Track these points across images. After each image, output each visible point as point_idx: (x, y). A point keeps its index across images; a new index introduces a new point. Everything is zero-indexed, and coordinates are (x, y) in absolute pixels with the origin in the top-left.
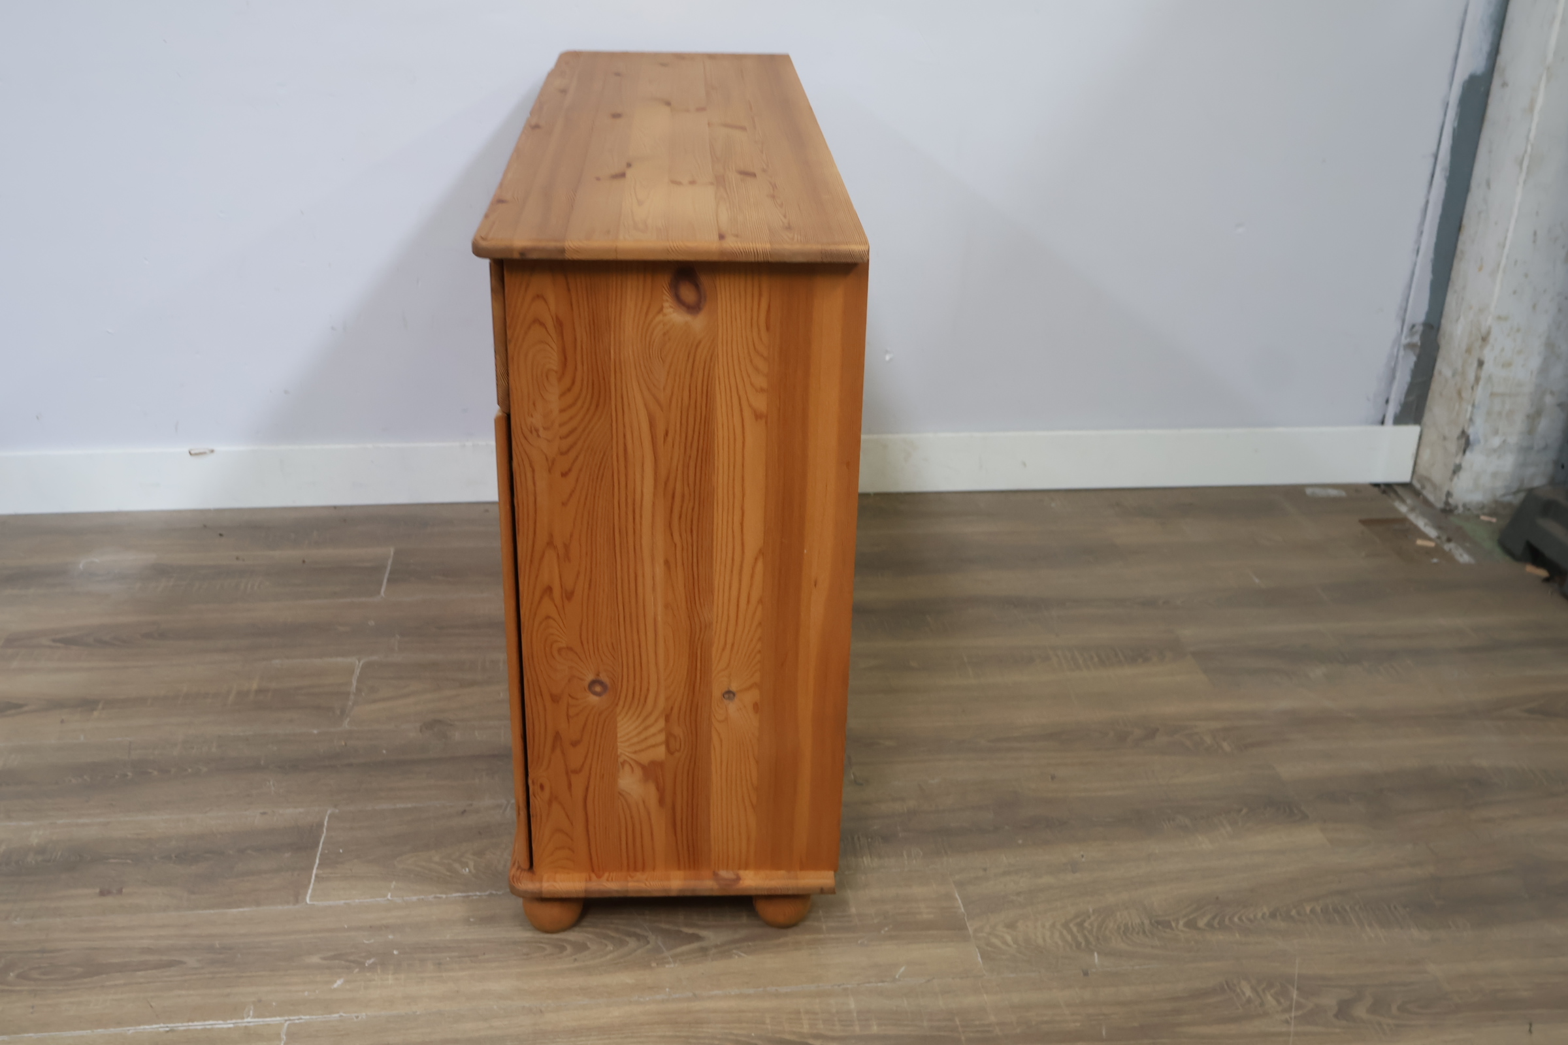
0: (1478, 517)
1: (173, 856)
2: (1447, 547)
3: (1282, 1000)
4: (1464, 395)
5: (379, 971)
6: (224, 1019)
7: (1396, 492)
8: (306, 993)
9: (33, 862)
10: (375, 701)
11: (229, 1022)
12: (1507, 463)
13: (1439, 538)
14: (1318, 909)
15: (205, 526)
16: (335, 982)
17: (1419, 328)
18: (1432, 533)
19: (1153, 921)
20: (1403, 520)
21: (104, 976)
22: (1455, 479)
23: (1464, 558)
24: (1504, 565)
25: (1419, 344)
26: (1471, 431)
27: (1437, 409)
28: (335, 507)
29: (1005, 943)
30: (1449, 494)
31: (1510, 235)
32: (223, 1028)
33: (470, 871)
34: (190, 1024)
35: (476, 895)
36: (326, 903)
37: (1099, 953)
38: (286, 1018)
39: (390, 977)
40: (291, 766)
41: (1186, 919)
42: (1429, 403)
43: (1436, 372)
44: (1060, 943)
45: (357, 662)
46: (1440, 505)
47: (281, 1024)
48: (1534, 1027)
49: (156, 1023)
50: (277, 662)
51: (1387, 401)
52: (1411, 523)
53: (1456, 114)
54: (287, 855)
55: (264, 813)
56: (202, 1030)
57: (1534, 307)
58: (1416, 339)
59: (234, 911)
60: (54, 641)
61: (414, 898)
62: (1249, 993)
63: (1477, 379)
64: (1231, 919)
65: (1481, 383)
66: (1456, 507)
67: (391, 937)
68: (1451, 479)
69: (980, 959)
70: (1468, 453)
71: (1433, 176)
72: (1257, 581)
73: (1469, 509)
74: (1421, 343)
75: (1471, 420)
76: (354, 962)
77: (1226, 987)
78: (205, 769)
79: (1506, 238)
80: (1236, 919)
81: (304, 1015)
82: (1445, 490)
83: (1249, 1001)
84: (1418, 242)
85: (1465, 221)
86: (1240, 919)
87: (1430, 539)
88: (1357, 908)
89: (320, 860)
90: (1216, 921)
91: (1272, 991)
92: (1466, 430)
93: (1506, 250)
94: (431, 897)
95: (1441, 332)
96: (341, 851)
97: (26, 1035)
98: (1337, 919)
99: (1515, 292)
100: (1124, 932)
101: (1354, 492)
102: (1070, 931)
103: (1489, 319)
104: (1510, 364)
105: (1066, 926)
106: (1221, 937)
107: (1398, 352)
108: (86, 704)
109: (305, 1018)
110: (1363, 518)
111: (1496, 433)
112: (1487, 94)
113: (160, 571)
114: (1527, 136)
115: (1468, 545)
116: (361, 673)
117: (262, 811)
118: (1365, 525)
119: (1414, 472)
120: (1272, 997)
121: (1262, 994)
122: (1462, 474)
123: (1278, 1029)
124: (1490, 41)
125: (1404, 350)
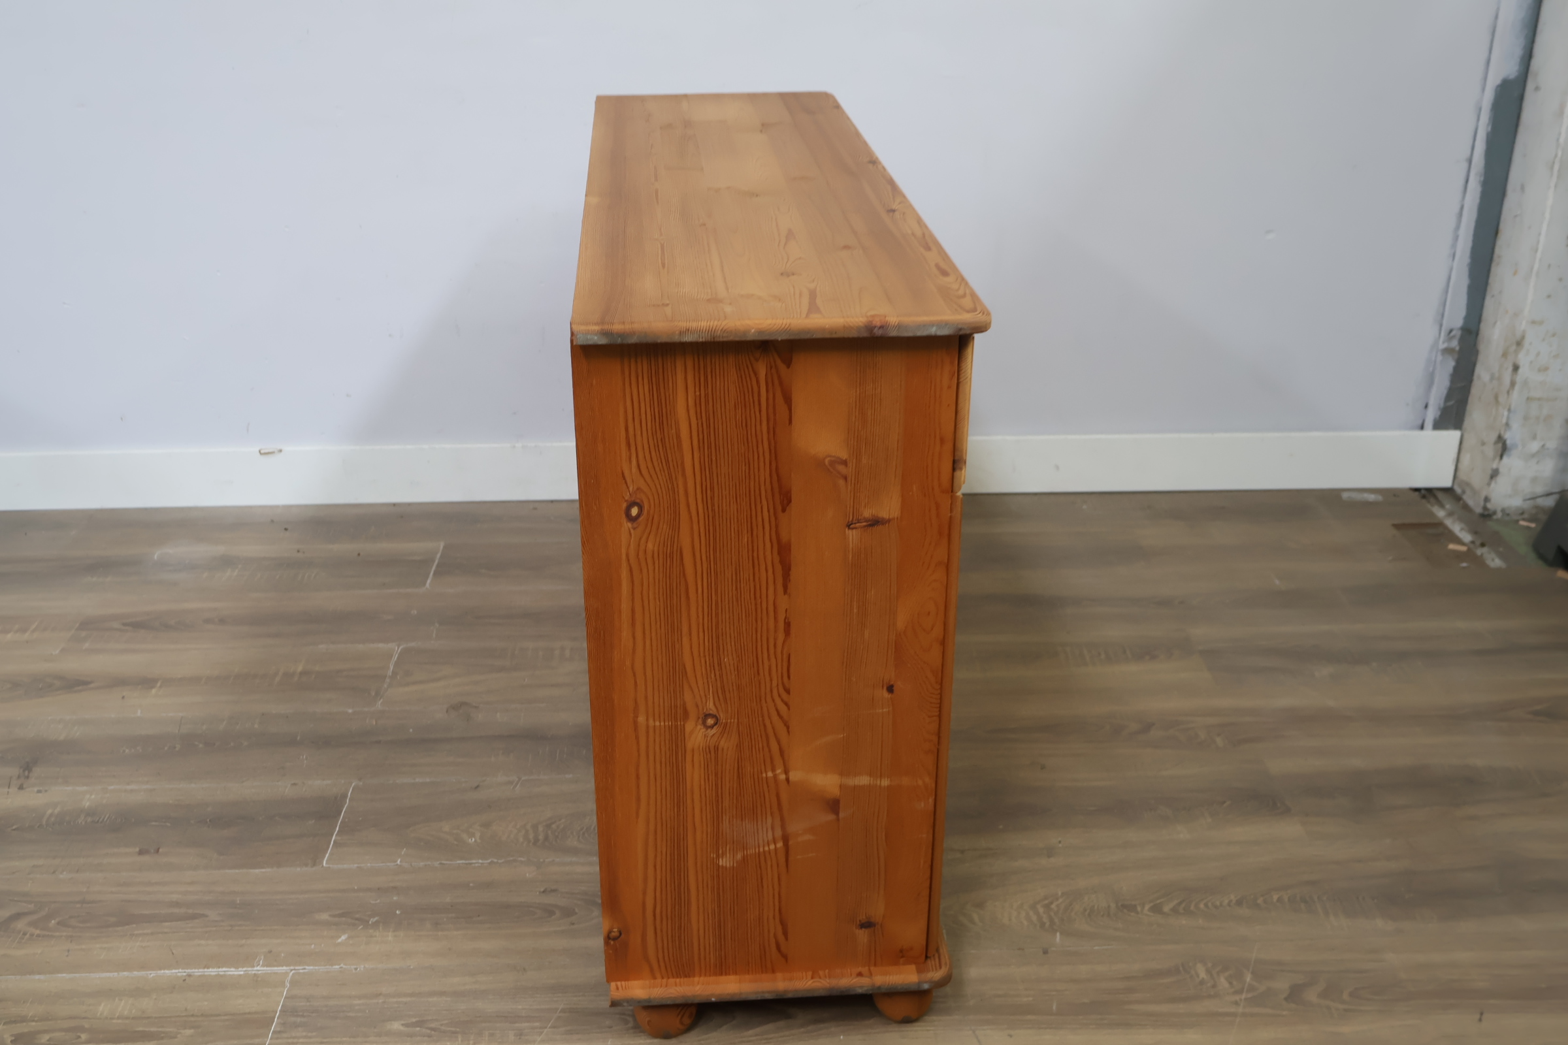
0: (1517, 521)
1: (208, 820)
2: (1479, 551)
3: (1235, 983)
4: (1500, 399)
5: (381, 928)
6: (237, 968)
7: (1435, 497)
8: (313, 946)
9: (83, 823)
10: (408, 684)
11: (240, 969)
12: (1547, 468)
13: (1473, 542)
14: (1285, 898)
15: (272, 521)
16: (340, 937)
17: (1457, 333)
18: (1467, 537)
19: (1120, 904)
20: (1439, 524)
21: (134, 925)
22: (1493, 485)
23: (1494, 562)
24: (1536, 571)
25: (1457, 348)
26: (1507, 436)
27: (1476, 415)
28: (394, 505)
29: (971, 921)
30: (1487, 499)
31: (1542, 239)
32: (234, 975)
33: (475, 841)
34: (206, 970)
35: (477, 863)
36: (340, 866)
37: (1061, 934)
38: (292, 968)
39: (390, 934)
40: (323, 742)
41: (1152, 904)
42: (1469, 407)
43: (1475, 378)
44: (1025, 923)
45: (397, 648)
46: (1478, 510)
47: (286, 974)
48: (1485, 1016)
49: (175, 969)
50: (322, 647)
51: (1426, 407)
52: (1446, 528)
53: (1490, 119)
54: (311, 822)
55: (294, 784)
56: (216, 975)
58: (1455, 344)
59: (257, 871)
60: (124, 624)
61: (422, 864)
62: (1203, 974)
63: (1513, 384)
64: (1196, 905)
65: (1517, 387)
66: (1495, 513)
67: (395, 898)
68: (1489, 484)
70: (1505, 458)
71: (1466, 181)
72: (1277, 582)
73: (1508, 515)
74: (1460, 349)
75: (1507, 424)
76: (357, 919)
77: (1181, 969)
78: (246, 743)
79: (1538, 242)
80: (1202, 906)
81: (308, 966)
82: (1484, 493)
83: (1202, 982)
84: (1454, 245)
85: (1502, 226)
86: (1206, 905)
87: (1463, 544)
88: (1325, 899)
89: (340, 828)
90: (1183, 905)
91: (1227, 974)
92: (1502, 435)
93: (1539, 255)
94: (436, 864)
95: (1481, 337)
96: (360, 819)
97: (59, 975)
98: (1303, 908)
99: (1549, 296)
100: (1089, 916)
101: (1391, 496)
102: (1037, 912)
103: (1524, 323)
104: (1546, 369)
105: (1033, 907)
106: (1184, 922)
107: (1436, 357)
108: (146, 683)
109: (309, 968)
110: (1396, 522)
111: (1534, 437)
112: (1521, 98)
113: (227, 562)
114: (1558, 140)
115: (1501, 549)
116: (398, 658)
117: (293, 782)
118: (1397, 529)
119: (1455, 477)
120: (1226, 979)
121: (1216, 976)
122: (1499, 479)
123: (1226, 1010)
124: (1522, 46)
125: (1442, 355)
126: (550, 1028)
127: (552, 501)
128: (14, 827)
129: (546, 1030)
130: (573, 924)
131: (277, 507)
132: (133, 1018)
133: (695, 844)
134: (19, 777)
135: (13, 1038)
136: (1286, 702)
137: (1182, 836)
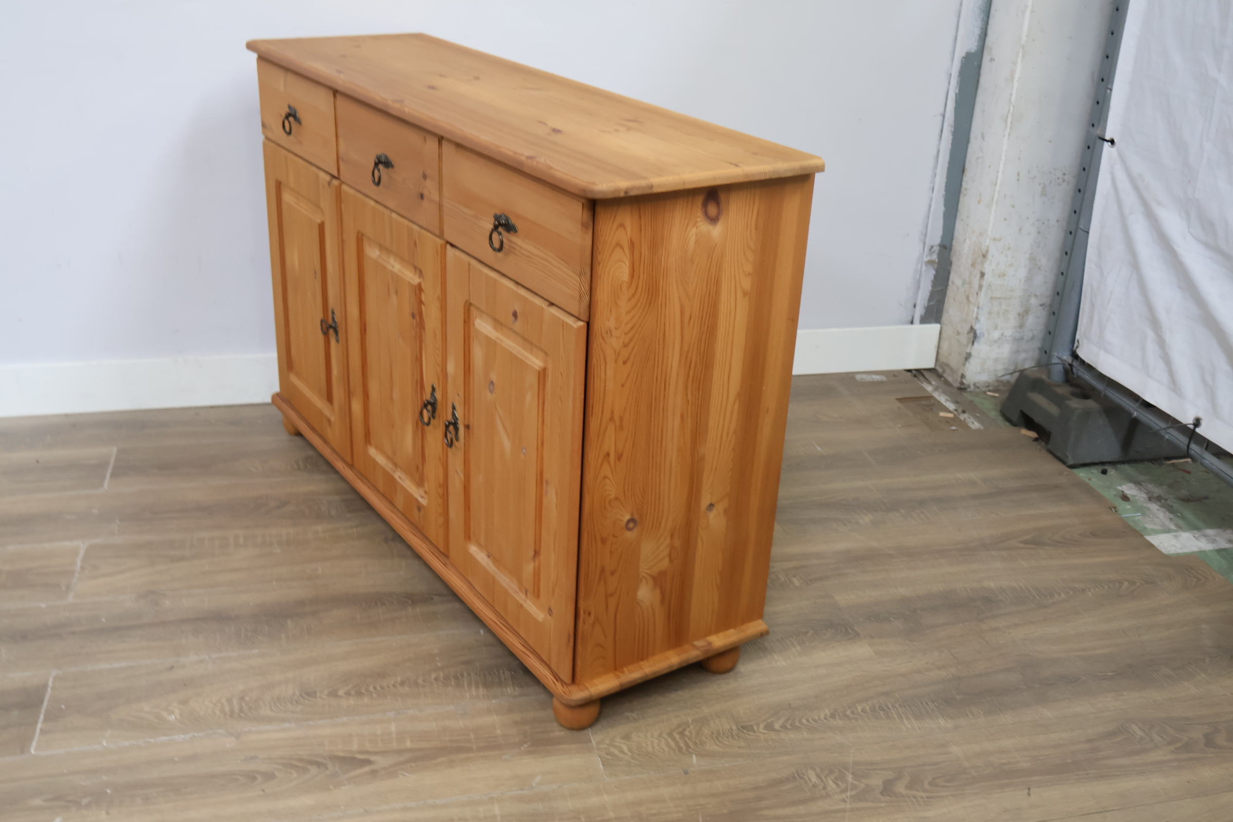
0: (985, 392)
2: (963, 417)
3: (840, 783)
4: (971, 299)
5: (93, 808)
7: (924, 376)
10: (96, 577)
12: (1005, 351)
13: (956, 410)
14: (868, 708)
16: (55, 820)
17: (936, 249)
18: (951, 406)
19: (739, 726)
20: (930, 397)
22: (967, 364)
23: (975, 425)
24: (1006, 431)
25: (937, 261)
26: (977, 327)
27: (952, 310)
28: (66, 415)
29: (622, 752)
30: (963, 376)
31: (1001, 175)
33: (176, 718)
35: (180, 738)
36: (49, 753)
37: (696, 755)
39: (103, 812)
40: (21, 636)
41: (765, 723)
42: (946, 306)
43: (950, 283)
44: (666, 749)
45: (82, 545)
46: (957, 385)
48: (1032, 791)
50: (11, 548)
51: (915, 306)
52: (935, 399)
53: (957, 84)
54: (16, 713)
57: (1020, 230)
58: (935, 257)
61: (126, 744)
62: (814, 779)
63: (980, 287)
64: (800, 721)
65: (983, 290)
66: (969, 386)
67: (105, 778)
68: (964, 365)
69: (601, 766)
70: (975, 343)
71: (942, 131)
72: (819, 449)
73: (978, 387)
74: (939, 260)
75: (977, 318)
76: (70, 802)
77: (796, 776)
79: (997, 178)
80: (804, 721)
82: (960, 372)
83: (815, 786)
84: (933, 182)
85: (967, 166)
86: (808, 720)
88: (897, 705)
89: (44, 715)
90: (790, 722)
91: (832, 777)
92: (973, 327)
93: (998, 188)
94: (141, 742)
95: (953, 251)
96: (63, 707)
98: (882, 715)
99: (1005, 219)
100: (717, 738)
101: (892, 375)
102: (674, 739)
103: (988, 241)
104: (1004, 275)
105: (670, 735)
106: (792, 736)
107: (921, 267)
110: (899, 397)
111: (996, 328)
112: (979, 67)
114: (1010, 99)
115: (978, 415)
116: (85, 554)
118: (900, 402)
119: (937, 360)
120: (833, 781)
121: (824, 780)
122: (972, 360)
123: (837, 807)
124: (980, 26)
125: (926, 265)
127: (212, 407)
136: (840, 546)
137: (779, 664)
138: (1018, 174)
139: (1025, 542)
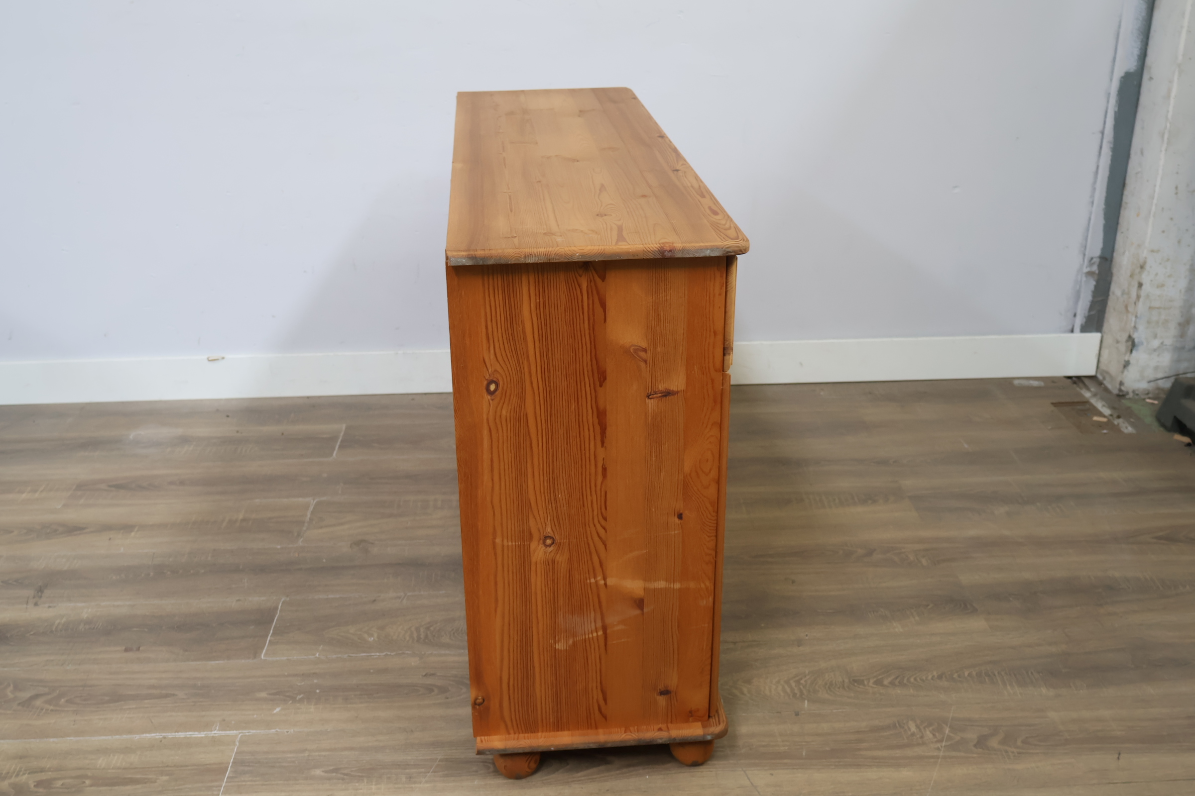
0: (1144, 399)
1: (176, 627)
2: (1117, 421)
3: (937, 734)
4: (1129, 309)
5: (305, 703)
6: (199, 732)
7: (1083, 383)
8: (255, 716)
9: (83, 629)
10: (321, 527)
11: (202, 733)
12: (1166, 360)
13: (1111, 415)
14: (974, 673)
15: (218, 410)
16: (275, 709)
17: (1097, 261)
18: (1107, 411)
19: (851, 680)
20: (1086, 402)
21: (123, 703)
22: (1126, 372)
23: (1128, 429)
24: (1158, 434)
25: (1097, 272)
26: (1135, 336)
27: (1112, 321)
28: (308, 397)
29: (742, 693)
30: (1121, 383)
31: (1157, 189)
32: (197, 737)
33: (374, 640)
34: (177, 734)
35: (376, 655)
36: (275, 659)
37: (808, 701)
38: (240, 731)
39: (312, 707)
40: (260, 569)
41: (875, 679)
42: (1107, 315)
43: (1111, 293)
44: (782, 694)
45: (312, 501)
46: (1116, 392)
47: (236, 736)
48: (1122, 756)
49: (154, 733)
50: (257, 501)
51: (1075, 315)
52: (1091, 405)
53: (1116, 102)
54: (252, 627)
55: (239, 600)
56: (184, 737)
57: (1179, 242)
58: (1095, 268)
59: (213, 663)
60: (110, 486)
61: (334, 656)
62: (913, 729)
63: (1138, 297)
64: (908, 679)
65: (1141, 300)
66: (1127, 393)
67: (315, 681)
68: (1123, 372)
70: (1134, 352)
71: (1101, 148)
72: (966, 446)
73: (1137, 395)
74: (1099, 272)
75: (1135, 327)
76: (288, 696)
77: (897, 725)
78: (203, 571)
79: (1154, 191)
80: (912, 680)
81: (252, 730)
82: (1119, 379)
83: (913, 734)
84: (1092, 196)
85: (1129, 181)
86: (915, 679)
87: (1104, 416)
88: (1003, 673)
89: (273, 631)
90: (898, 680)
91: (931, 728)
92: (1132, 335)
93: (1155, 201)
94: (346, 656)
95: (1114, 263)
96: (288, 625)
97: (68, 738)
98: (987, 680)
99: (1163, 232)
100: (829, 688)
101: (1051, 382)
102: (790, 686)
103: (1145, 252)
104: (1163, 285)
105: (787, 682)
106: (899, 692)
107: (1081, 278)
108: (127, 528)
109: (253, 732)
110: (1054, 401)
111: (1155, 337)
112: (1139, 86)
113: (184, 440)
114: (1166, 116)
115: (1132, 420)
116: (314, 509)
117: (237, 598)
118: (1055, 406)
119: (1098, 367)
120: (931, 732)
121: (923, 730)
122: (1130, 368)
123: (931, 754)
124: (1139, 47)
125: (1086, 277)
126: (432, 772)
127: (425, 394)
128: (32, 633)
129: (429, 774)
130: (448, 698)
131: (221, 400)
132: (124, 769)
133: (538, 633)
134: (34, 597)
135: (35, 784)
136: (973, 532)
137: (897, 630)
138: (1176, 188)
139: (1159, 538)
